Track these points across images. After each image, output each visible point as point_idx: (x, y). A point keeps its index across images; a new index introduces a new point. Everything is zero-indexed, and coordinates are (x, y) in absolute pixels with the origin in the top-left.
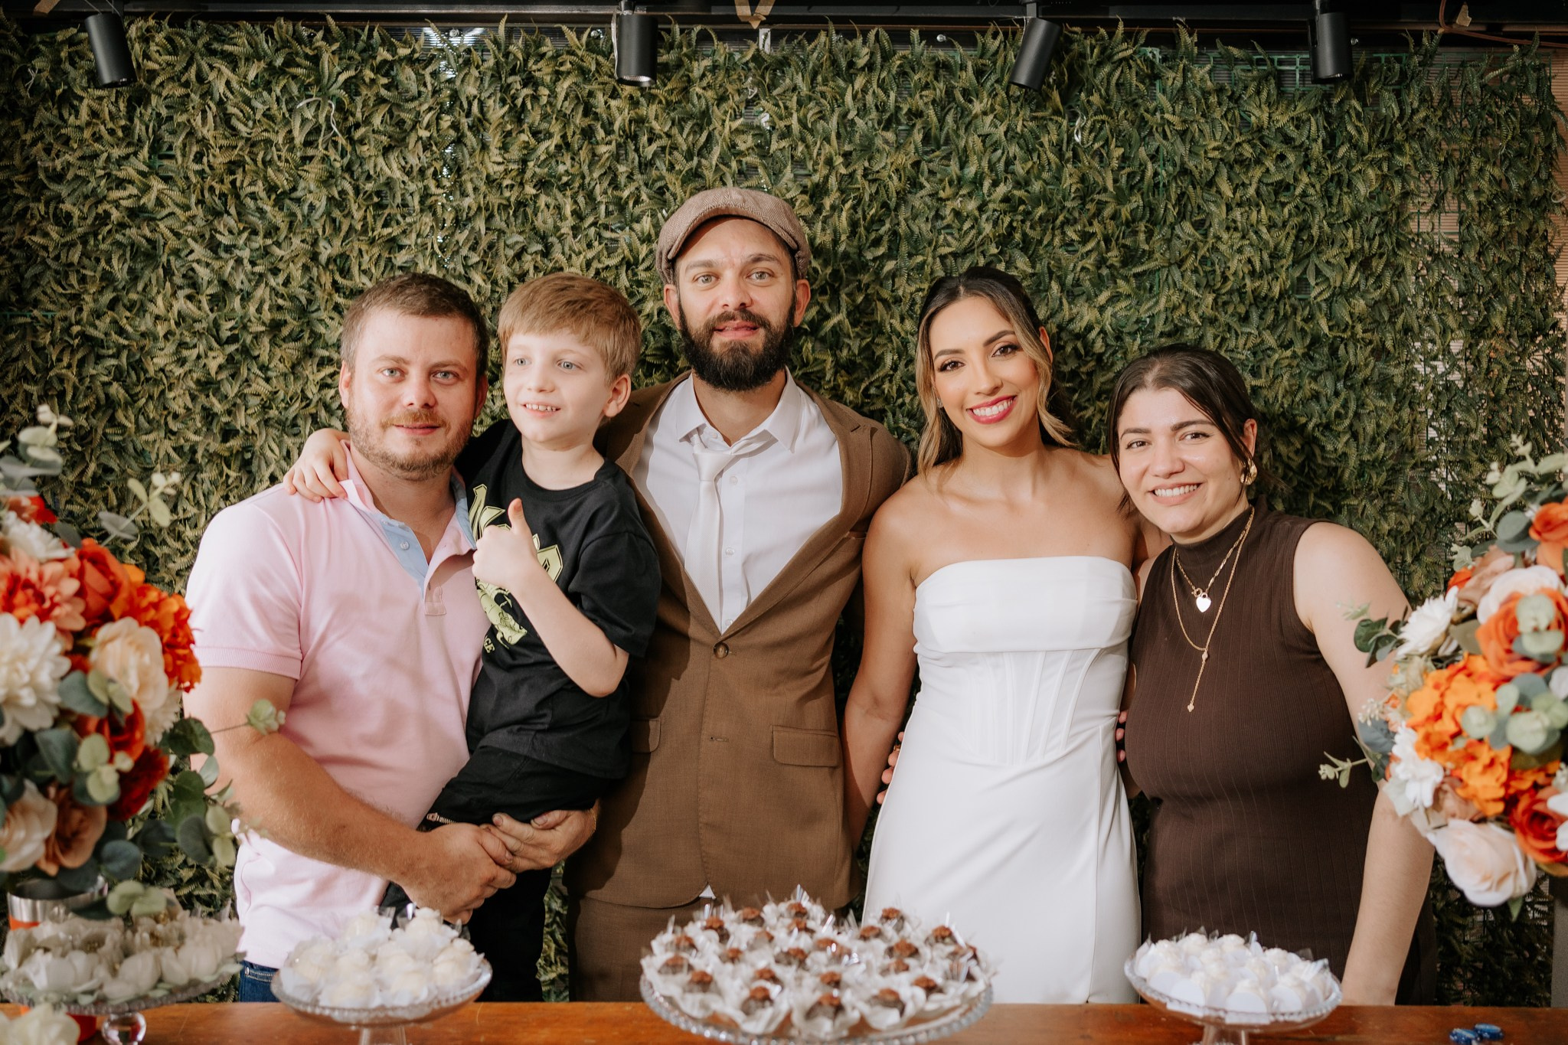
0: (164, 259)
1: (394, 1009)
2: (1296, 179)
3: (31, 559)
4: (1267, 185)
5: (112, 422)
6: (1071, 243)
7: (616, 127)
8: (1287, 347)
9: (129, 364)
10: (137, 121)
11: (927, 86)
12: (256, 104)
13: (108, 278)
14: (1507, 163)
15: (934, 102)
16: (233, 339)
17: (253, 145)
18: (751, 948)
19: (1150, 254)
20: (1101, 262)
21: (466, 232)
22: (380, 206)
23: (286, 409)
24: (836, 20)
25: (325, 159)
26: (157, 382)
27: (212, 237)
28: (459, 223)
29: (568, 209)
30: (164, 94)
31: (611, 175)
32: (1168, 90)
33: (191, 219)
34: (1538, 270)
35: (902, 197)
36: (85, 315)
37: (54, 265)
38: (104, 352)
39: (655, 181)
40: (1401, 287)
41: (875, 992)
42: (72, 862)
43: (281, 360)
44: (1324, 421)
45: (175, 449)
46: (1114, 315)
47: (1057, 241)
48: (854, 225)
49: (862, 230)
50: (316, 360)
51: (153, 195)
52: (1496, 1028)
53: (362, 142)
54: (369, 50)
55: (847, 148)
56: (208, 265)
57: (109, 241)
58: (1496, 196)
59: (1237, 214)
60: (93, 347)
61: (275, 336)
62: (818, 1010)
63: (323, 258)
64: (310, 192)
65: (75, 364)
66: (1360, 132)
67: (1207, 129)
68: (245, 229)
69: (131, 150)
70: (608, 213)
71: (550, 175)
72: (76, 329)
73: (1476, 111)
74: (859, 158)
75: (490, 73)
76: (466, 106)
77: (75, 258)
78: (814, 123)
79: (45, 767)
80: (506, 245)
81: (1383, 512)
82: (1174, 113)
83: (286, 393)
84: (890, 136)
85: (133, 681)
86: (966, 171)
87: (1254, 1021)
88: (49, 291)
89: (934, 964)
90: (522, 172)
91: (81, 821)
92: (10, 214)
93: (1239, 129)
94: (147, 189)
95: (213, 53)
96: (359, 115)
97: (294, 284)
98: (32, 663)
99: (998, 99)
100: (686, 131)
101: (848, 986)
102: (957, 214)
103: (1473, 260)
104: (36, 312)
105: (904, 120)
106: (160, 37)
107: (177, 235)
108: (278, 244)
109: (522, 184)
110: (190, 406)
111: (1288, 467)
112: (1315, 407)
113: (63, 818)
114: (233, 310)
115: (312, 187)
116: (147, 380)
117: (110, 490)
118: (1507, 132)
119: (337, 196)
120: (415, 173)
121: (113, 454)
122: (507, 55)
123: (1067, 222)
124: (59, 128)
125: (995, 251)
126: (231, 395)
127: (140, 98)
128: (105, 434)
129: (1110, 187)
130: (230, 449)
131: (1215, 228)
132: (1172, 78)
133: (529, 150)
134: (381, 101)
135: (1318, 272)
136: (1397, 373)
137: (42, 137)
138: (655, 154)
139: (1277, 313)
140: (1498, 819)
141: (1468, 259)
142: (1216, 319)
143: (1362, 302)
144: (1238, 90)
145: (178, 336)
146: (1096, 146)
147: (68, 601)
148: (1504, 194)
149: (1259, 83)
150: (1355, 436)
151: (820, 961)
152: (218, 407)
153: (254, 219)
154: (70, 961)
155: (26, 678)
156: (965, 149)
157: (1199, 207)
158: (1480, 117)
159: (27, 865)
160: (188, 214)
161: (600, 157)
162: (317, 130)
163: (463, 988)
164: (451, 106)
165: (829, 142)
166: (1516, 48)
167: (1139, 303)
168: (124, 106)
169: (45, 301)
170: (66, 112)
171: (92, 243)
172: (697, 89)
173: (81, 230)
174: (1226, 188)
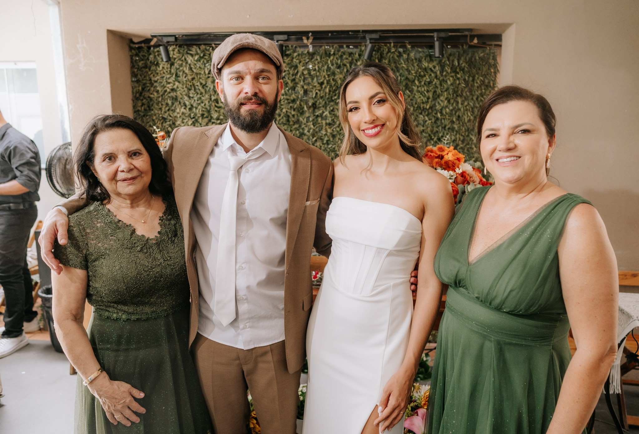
0: (179, 100)
2: (434, 80)
4: (427, 82)
8: (430, 120)
9: (172, 123)
10: (172, 69)
11: (347, 59)
12: (197, 65)
13: (167, 104)
15: (349, 62)
16: (193, 118)
17: (197, 74)
24: (326, 43)
27: (189, 95)
30: (178, 63)
32: (404, 59)
33: (184, 91)
36: (163, 112)
37: (156, 101)
48: (330, 91)
49: (331, 93)
55: (329, 73)
56: (188, 101)
57: (167, 96)
59: (420, 89)
60: (164, 119)
61: (203, 117)
67: (413, 68)
68: (196, 93)
69: (171, 76)
72: (161, 116)
74: (332, 76)
77: (160, 100)
78: (321, 67)
82: (405, 64)
84: (338, 70)
92: (146, 90)
93: (420, 68)
94: (174, 84)
95: (188, 53)
97: (206, 105)
104: (152, 112)
105: (342, 67)
106: (176, 50)
108: (203, 96)
114: (194, 111)
124: (156, 71)
127: (172, 64)
131: (415, 92)
132: (405, 56)
135: (438, 102)
136: (456, 126)
137: (152, 73)
138: (285, 75)
139: (428, 112)
143: (448, 110)
144: (421, 59)
145: (182, 117)
149: (426, 57)
153: (198, 91)
157: (410, 87)
165: (324, 72)
166: (488, 48)
168: (169, 66)
169: (154, 109)
170: (157, 67)
171: (163, 96)
172: (295, 60)
173: (161, 94)
174: (417, 82)
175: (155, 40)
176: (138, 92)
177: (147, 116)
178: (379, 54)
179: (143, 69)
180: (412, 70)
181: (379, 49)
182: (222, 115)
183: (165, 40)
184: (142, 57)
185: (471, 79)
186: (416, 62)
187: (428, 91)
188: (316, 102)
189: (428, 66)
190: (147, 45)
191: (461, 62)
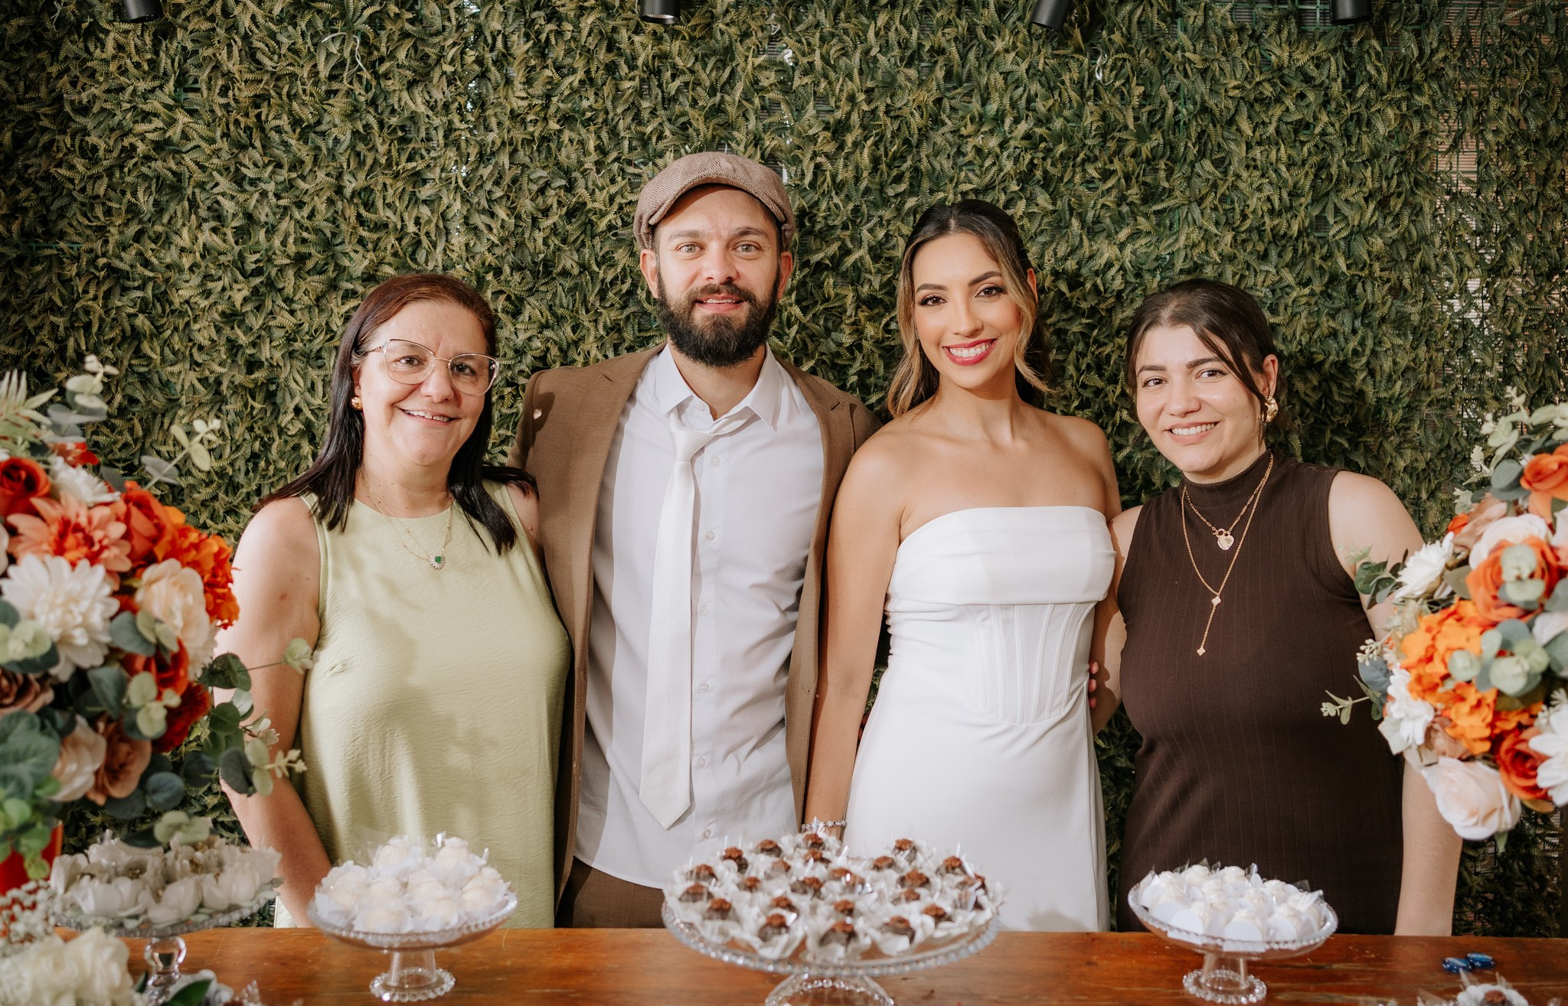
0: (189, 191)
1: (426, 934)
2: (1316, 118)
3: (80, 503)
4: (1287, 123)
5: (138, 353)
6: (1092, 181)
7: (640, 62)
8: (1305, 285)
9: (154, 296)
10: (162, 54)
11: (949, 24)
12: (281, 38)
13: (133, 211)
14: (1525, 102)
15: (956, 39)
16: (258, 272)
17: (278, 79)
18: (768, 877)
19: (1170, 192)
20: (1122, 199)
21: (491, 167)
22: (404, 140)
23: (310, 341)
25: (349, 93)
26: (182, 314)
27: (237, 170)
29: (591, 145)
30: (190, 28)
31: (635, 110)
32: (1189, 28)
33: (216, 152)
34: (1555, 210)
35: (924, 134)
36: (110, 247)
37: (80, 197)
38: (130, 283)
39: (678, 117)
40: (1419, 225)
41: (887, 920)
42: (118, 792)
43: (307, 292)
44: (1342, 358)
45: (200, 380)
46: (1134, 252)
47: (1077, 178)
48: (875, 161)
49: (883, 167)
50: (341, 293)
51: (179, 128)
52: (1487, 957)
53: (386, 76)
55: (870, 84)
56: (233, 197)
57: (135, 174)
58: (1514, 136)
59: (1257, 152)
60: (119, 279)
61: (300, 269)
62: (832, 937)
63: (348, 192)
64: (335, 126)
65: (101, 295)
66: (1379, 72)
67: (1227, 67)
68: (270, 162)
69: (157, 83)
70: (631, 149)
71: (573, 110)
72: (102, 261)
73: (1495, 51)
74: (881, 95)
75: (514, 8)
76: (490, 41)
77: (101, 192)
78: (836, 60)
79: (96, 703)
80: (530, 180)
81: (1398, 448)
82: (1195, 52)
83: (311, 326)
84: (912, 73)
85: (179, 622)
86: (988, 108)
87: (1250, 949)
88: (75, 223)
89: (943, 893)
90: (546, 107)
91: (129, 754)
92: (36, 147)
93: (1260, 68)
94: (172, 122)
96: (383, 49)
97: (319, 217)
98: (85, 605)
99: (1020, 36)
100: (710, 67)
101: (861, 914)
102: (979, 151)
103: (1491, 200)
104: (62, 245)
105: (926, 57)
107: (202, 168)
108: (303, 178)
109: (545, 119)
110: (215, 337)
111: (1305, 404)
112: (1333, 345)
113: (111, 752)
114: (258, 243)
115: (337, 121)
116: (173, 312)
117: (136, 421)
118: (1525, 72)
119: (361, 130)
120: (439, 108)
121: (138, 385)
123: (1088, 160)
124: (85, 61)
125: (1017, 188)
126: (256, 327)
127: (166, 32)
128: (130, 365)
129: (1130, 122)
130: (255, 381)
131: (1235, 167)
133: (552, 87)
134: (405, 35)
135: (1337, 211)
136: (1414, 311)
137: (67, 70)
138: (678, 90)
139: (1295, 251)
140: (1485, 758)
141: (1485, 198)
142: (1235, 257)
143: (1380, 241)
144: (1259, 29)
145: (203, 269)
146: (1117, 84)
147: (115, 544)
148: (1522, 133)
149: (1280, 22)
150: (1372, 373)
151: (834, 890)
152: (243, 339)
153: (279, 152)
154: (117, 887)
155: (79, 620)
156: (987, 87)
157: (1219, 145)
158: (1499, 57)
159: (78, 796)
160: (213, 147)
161: (624, 91)
162: (341, 64)
163: (491, 914)
164: (476, 41)
165: (851, 79)
167: (1159, 240)
168: (150, 39)
170: (92, 46)
171: (118, 176)
172: (720, 25)
173: (106, 163)
174: (1246, 127)
177: (36, 261)
182: (389, 259)
187: (1290, 165)
188: (816, 203)
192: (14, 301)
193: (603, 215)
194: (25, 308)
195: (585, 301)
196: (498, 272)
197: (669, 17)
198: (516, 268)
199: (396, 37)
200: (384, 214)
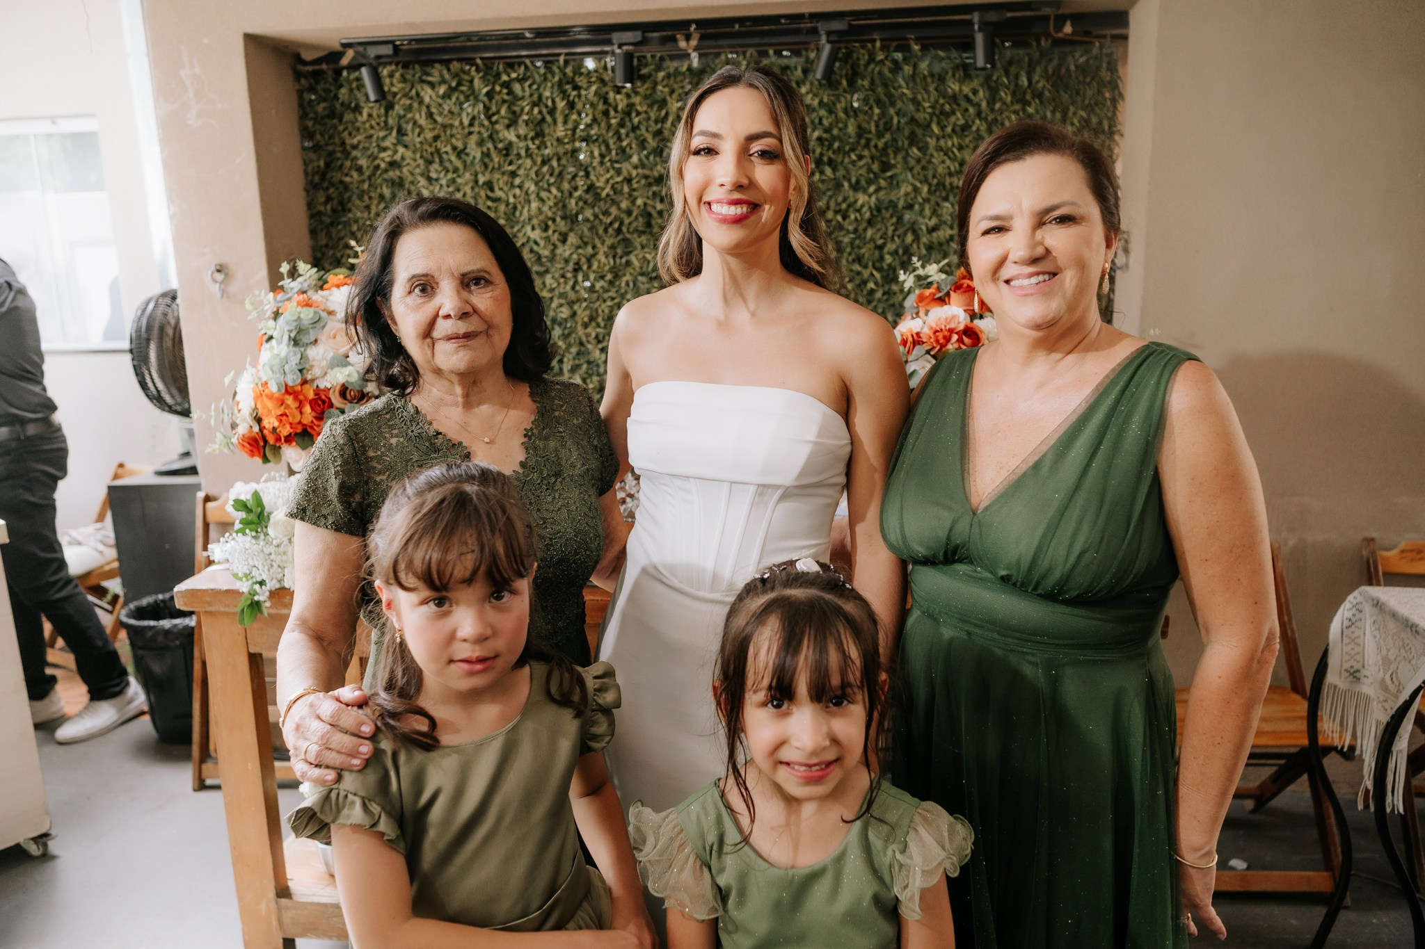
2: (973, 122)
4: (958, 126)
6: (854, 161)
7: (620, 109)
10: (389, 118)
12: (444, 106)
13: (382, 197)
17: (445, 127)
19: (894, 166)
20: (870, 170)
21: (548, 167)
22: (507, 155)
24: (729, 47)
25: (479, 133)
28: (544, 163)
31: (617, 133)
32: (905, 76)
33: (418, 166)
36: (372, 215)
37: (356, 191)
46: (877, 199)
47: (846, 160)
51: (400, 154)
53: (496, 122)
54: (498, 75)
57: (381, 178)
59: (942, 143)
64: (473, 150)
67: (926, 96)
69: (388, 132)
70: (617, 154)
76: (545, 102)
77: (366, 187)
80: (567, 173)
82: (908, 89)
88: (355, 204)
90: (574, 135)
92: (335, 167)
93: (943, 96)
94: (396, 152)
95: (422, 81)
96: (494, 109)
104: (350, 215)
106: (397, 75)
108: (459, 176)
109: (573, 141)
115: (474, 147)
119: (486, 151)
120: (522, 138)
122: (565, 74)
123: (853, 150)
124: (354, 123)
127: (389, 107)
129: (873, 129)
131: (931, 150)
132: (908, 69)
133: (577, 124)
134: (504, 101)
137: (347, 128)
138: (639, 122)
144: (943, 74)
146: (866, 108)
149: (954, 70)
153: (447, 164)
157: (921, 139)
160: (416, 163)
161: (612, 124)
162: (473, 118)
164: (538, 102)
166: (1097, 44)
167: (890, 192)
168: (383, 111)
169: (354, 210)
170: (357, 115)
171: (373, 179)
172: (660, 88)
173: (367, 173)
174: (935, 128)
175: (350, 54)
176: (317, 172)
177: (338, 224)
178: (848, 67)
179: (327, 121)
180: (923, 99)
181: (848, 55)
183: (372, 52)
184: (323, 94)
185: (1058, 115)
186: (933, 82)
187: (961, 148)
189: (961, 90)
190: (332, 66)
191: (1036, 78)
192: (331, 244)
193: (603, 189)
194: (335, 247)
195: (597, 234)
196: (554, 220)
197: (628, 85)
198: (564, 218)
199: (500, 102)
200: (499, 194)
